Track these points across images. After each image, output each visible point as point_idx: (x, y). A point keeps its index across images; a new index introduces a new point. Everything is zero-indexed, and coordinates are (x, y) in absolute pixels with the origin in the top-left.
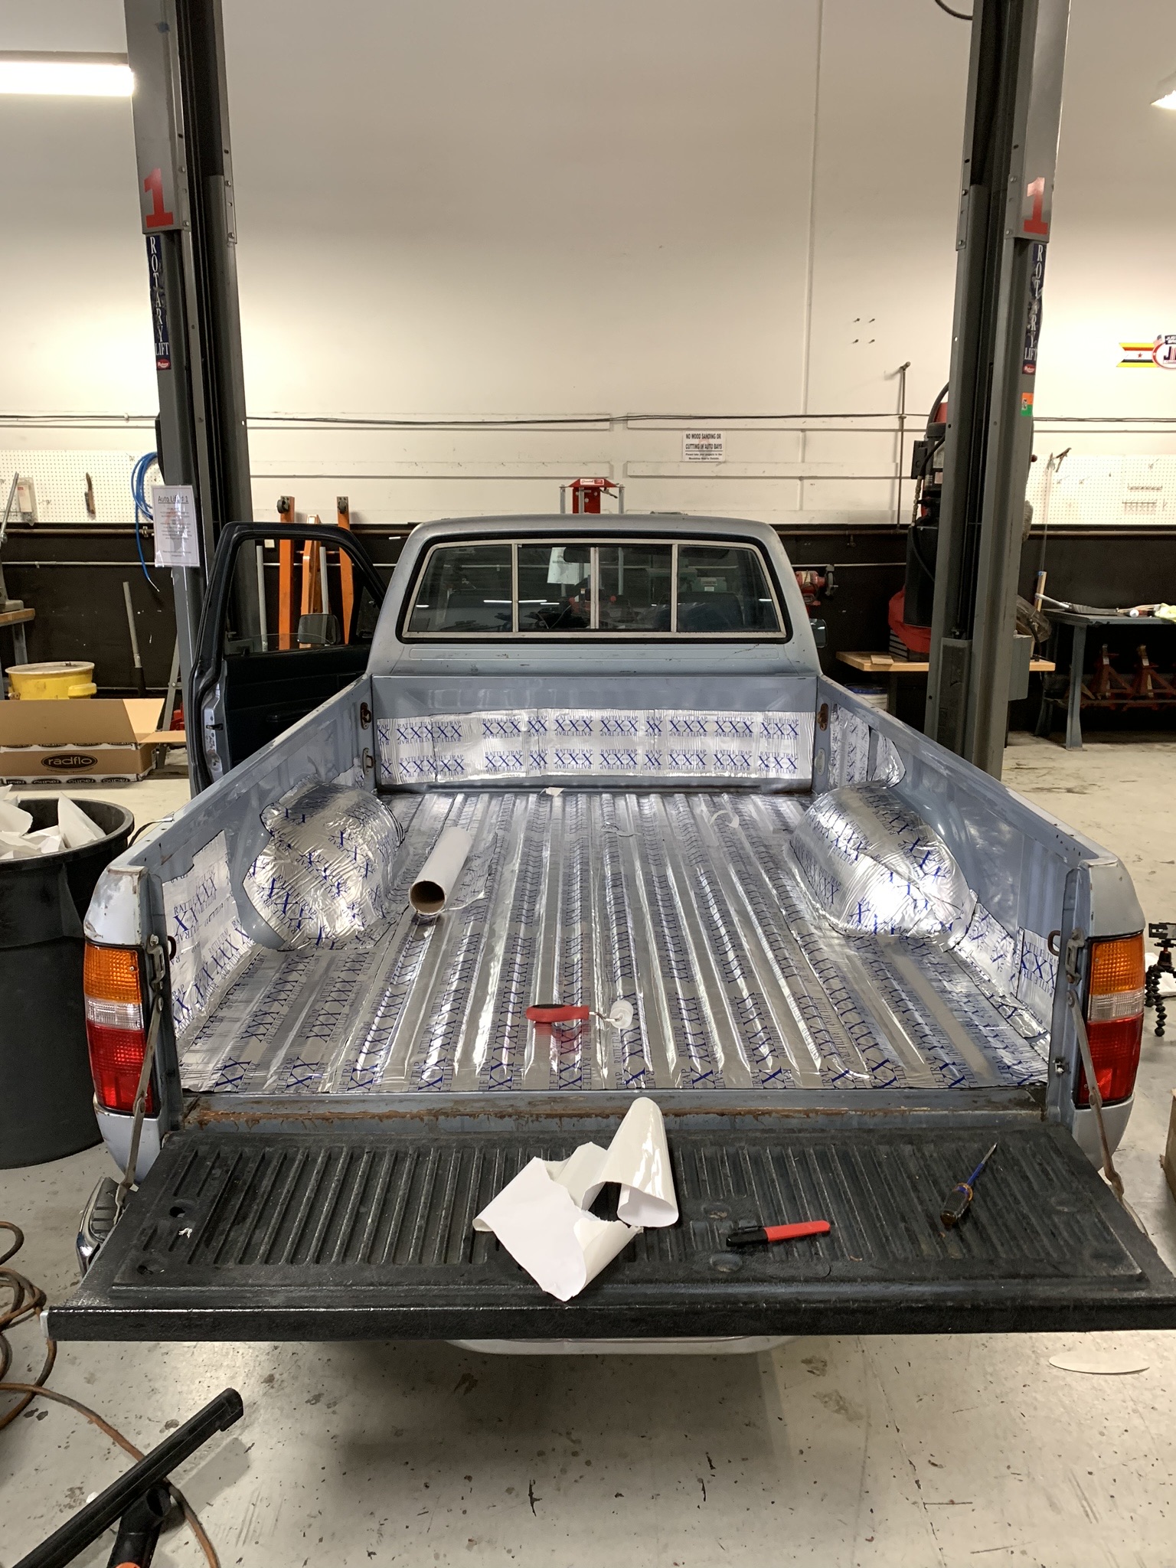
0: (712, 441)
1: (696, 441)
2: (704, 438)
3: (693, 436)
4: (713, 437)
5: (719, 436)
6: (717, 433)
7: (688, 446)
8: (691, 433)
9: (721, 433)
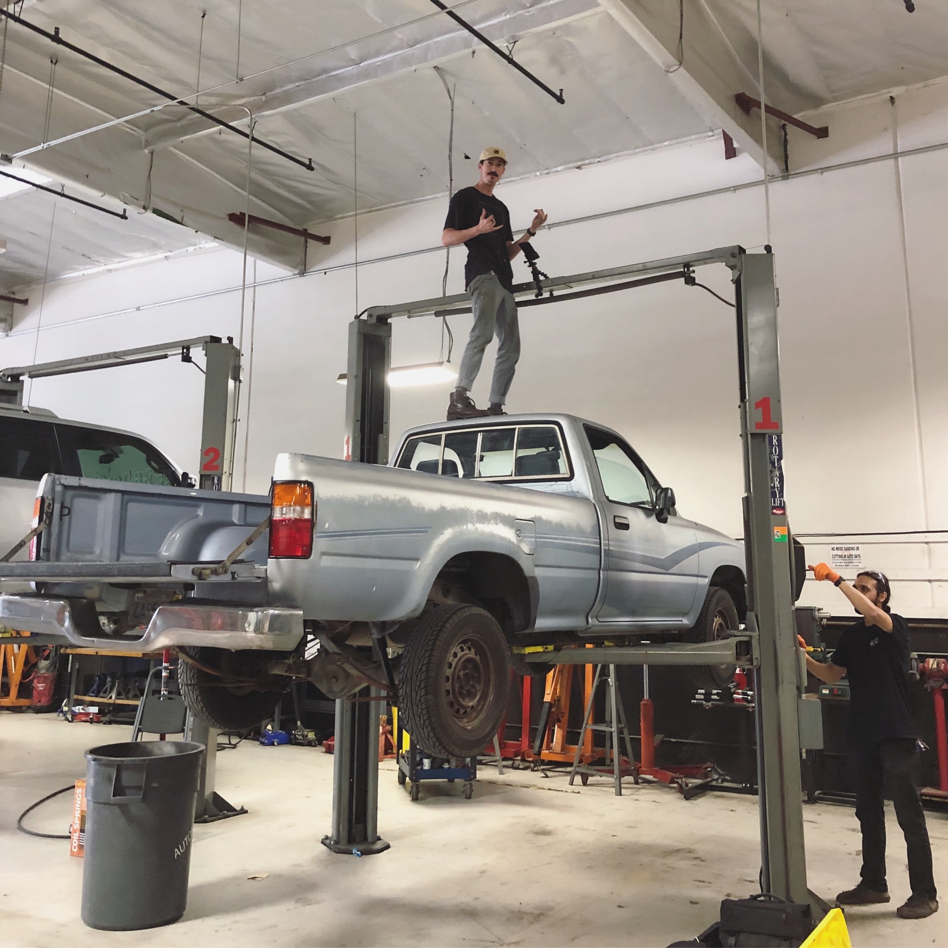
0: (852, 552)
1: (839, 553)
2: (846, 550)
3: (837, 549)
4: (853, 549)
5: (858, 549)
6: (856, 546)
7: (834, 556)
8: (836, 546)
9: (859, 546)
